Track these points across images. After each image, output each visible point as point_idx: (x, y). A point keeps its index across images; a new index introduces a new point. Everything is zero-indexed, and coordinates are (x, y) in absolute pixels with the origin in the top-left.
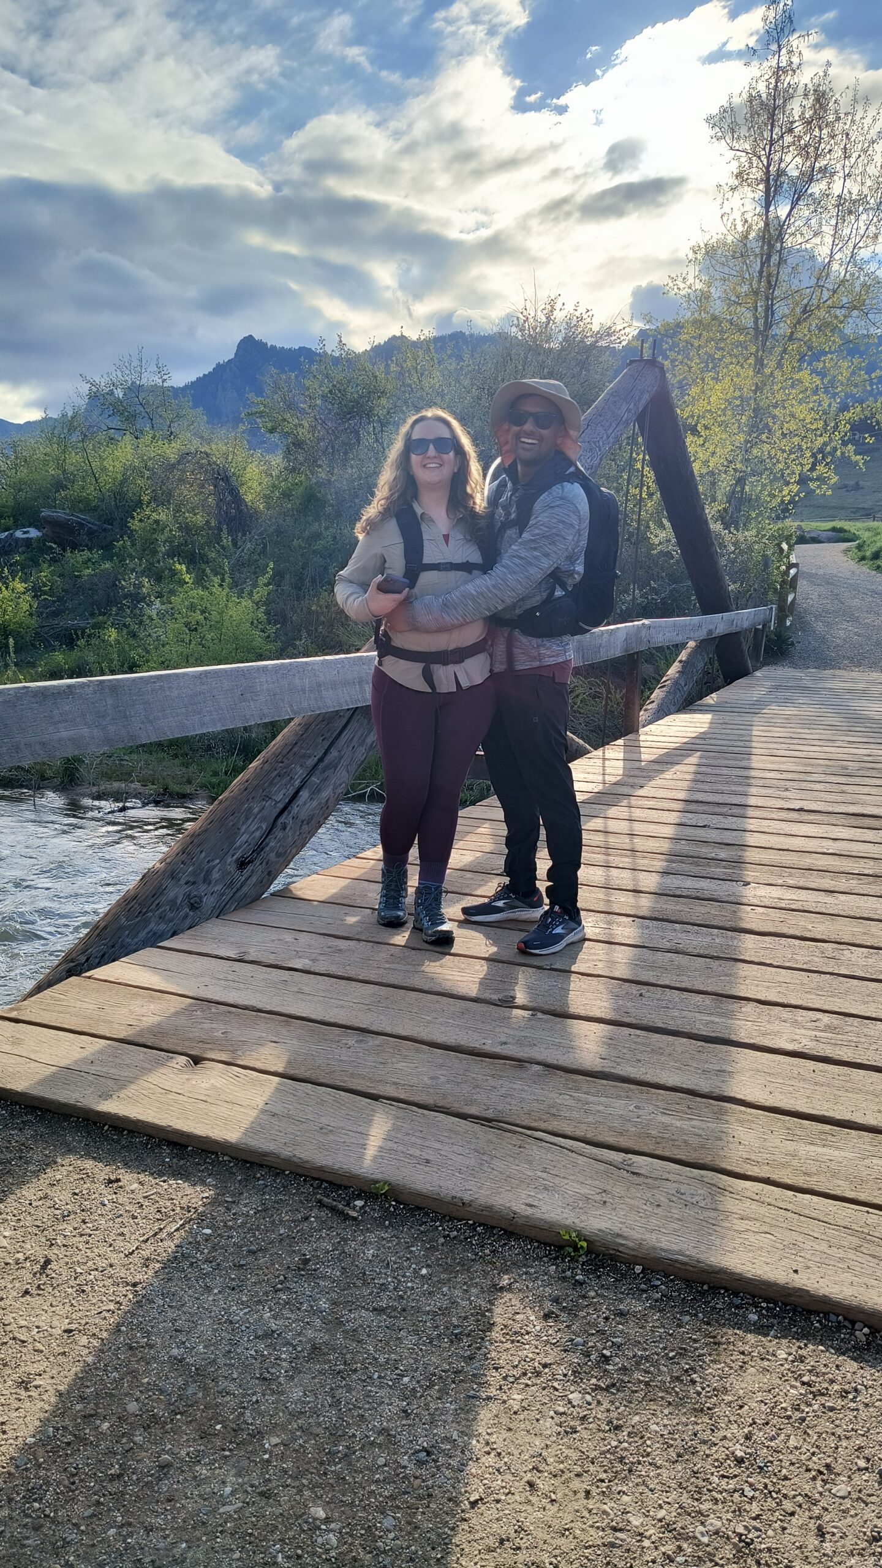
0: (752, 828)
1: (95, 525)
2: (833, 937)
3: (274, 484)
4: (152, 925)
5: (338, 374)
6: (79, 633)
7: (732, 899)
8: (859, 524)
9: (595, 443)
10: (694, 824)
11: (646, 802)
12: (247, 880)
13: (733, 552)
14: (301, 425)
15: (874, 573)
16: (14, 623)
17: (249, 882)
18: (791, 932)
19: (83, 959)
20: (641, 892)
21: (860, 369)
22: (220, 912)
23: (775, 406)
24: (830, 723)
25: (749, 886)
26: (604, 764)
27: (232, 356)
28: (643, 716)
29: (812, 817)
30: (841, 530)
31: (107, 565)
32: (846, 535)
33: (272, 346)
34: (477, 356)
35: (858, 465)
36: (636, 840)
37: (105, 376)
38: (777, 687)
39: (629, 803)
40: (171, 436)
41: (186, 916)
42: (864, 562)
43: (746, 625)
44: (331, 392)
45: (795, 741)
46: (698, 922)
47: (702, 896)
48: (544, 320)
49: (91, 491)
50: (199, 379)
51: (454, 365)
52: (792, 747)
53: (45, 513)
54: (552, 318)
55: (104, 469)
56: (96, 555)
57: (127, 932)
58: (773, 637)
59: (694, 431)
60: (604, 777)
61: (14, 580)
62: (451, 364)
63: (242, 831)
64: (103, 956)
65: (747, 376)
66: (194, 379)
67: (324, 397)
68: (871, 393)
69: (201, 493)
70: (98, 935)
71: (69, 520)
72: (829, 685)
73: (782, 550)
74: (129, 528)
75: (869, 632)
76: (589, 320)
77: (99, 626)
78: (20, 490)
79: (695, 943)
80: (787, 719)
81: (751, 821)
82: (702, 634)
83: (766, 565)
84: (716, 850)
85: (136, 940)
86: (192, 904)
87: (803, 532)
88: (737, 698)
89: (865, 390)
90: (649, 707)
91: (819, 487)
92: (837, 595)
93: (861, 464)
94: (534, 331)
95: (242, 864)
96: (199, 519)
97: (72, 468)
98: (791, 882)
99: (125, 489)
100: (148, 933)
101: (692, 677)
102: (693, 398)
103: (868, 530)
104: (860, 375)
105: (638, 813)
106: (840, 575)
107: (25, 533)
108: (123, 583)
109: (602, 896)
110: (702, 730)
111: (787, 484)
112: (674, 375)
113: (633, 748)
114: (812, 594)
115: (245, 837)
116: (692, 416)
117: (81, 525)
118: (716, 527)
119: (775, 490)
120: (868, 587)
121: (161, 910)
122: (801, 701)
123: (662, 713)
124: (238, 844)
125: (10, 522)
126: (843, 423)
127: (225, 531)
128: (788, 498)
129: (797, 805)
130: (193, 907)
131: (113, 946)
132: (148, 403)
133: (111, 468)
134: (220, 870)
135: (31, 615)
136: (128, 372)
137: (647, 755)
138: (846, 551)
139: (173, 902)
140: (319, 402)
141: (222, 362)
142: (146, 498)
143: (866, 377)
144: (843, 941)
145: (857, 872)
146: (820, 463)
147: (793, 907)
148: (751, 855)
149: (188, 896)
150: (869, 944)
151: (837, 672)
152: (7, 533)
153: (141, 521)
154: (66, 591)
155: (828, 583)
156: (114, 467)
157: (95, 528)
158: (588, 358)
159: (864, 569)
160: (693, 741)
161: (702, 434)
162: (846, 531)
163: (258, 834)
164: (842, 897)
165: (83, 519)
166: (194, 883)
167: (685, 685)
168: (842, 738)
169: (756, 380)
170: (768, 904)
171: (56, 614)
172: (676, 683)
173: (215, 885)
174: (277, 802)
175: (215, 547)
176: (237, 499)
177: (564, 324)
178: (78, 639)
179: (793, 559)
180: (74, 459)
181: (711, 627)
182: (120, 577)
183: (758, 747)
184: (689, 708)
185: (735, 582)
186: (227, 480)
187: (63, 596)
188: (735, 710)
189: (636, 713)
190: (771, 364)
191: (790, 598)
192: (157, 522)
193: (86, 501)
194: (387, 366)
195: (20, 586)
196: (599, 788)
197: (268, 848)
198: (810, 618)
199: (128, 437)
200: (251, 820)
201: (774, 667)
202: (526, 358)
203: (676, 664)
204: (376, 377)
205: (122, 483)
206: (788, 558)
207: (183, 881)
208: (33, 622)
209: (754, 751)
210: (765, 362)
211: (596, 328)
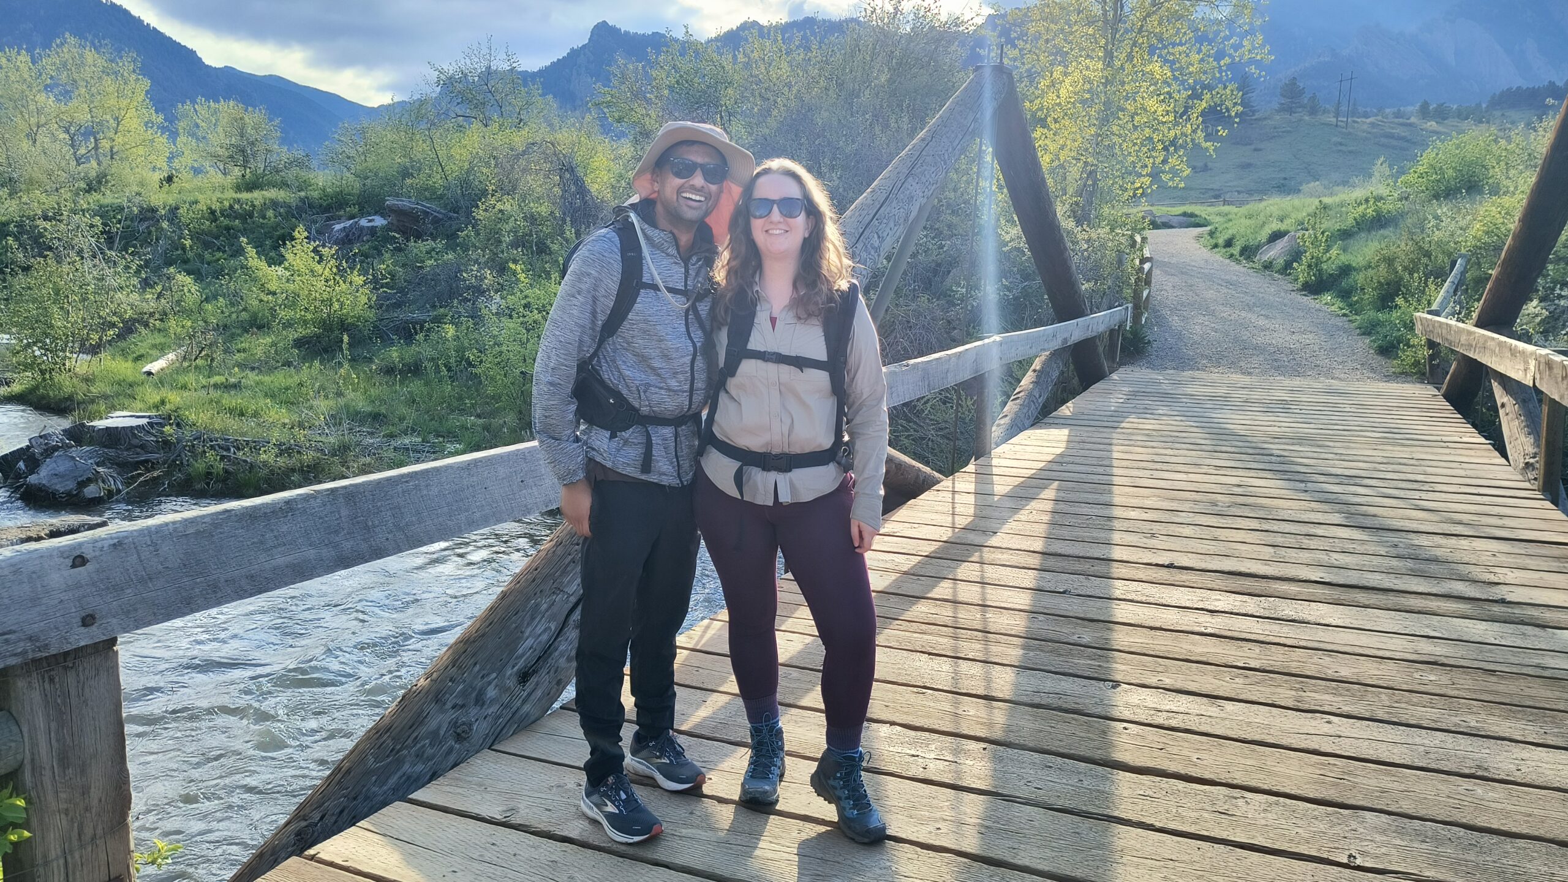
0: (1118, 594)
1: (441, 213)
2: (1224, 777)
3: (620, 173)
4: (406, 767)
5: (685, 65)
6: (418, 327)
7: (1099, 710)
8: (1210, 209)
9: (939, 156)
10: (1053, 589)
11: (1000, 556)
12: (529, 695)
13: (1086, 250)
14: (648, 115)
15: (1228, 261)
16: (352, 317)
17: (532, 697)
18: (1173, 767)
19: (316, 816)
20: (993, 699)
21: (1209, 56)
22: (493, 742)
23: (1127, 98)
24: (1193, 441)
25: (1119, 689)
26: (953, 499)
27: (587, 42)
28: (996, 431)
29: (1184, 577)
30: (1192, 215)
31: (450, 256)
32: (1197, 220)
33: (625, 31)
34: (823, 46)
35: (1208, 151)
36: (990, 615)
37: (454, 64)
38: (1135, 394)
39: (981, 557)
40: (520, 124)
41: (451, 750)
42: (1216, 250)
43: (1102, 328)
44: (678, 82)
45: (1158, 466)
46: (1061, 750)
47: (1064, 706)
48: (892, 10)
49: (437, 180)
50: (553, 64)
51: (802, 56)
52: (1157, 474)
53: (390, 201)
54: (900, 8)
55: (450, 157)
56: (440, 244)
57: (374, 778)
58: (1129, 335)
59: (1043, 123)
60: (953, 519)
61: (352, 273)
62: (799, 54)
63: (527, 634)
64: (342, 812)
65: (1095, 68)
66: (548, 63)
67: (671, 88)
68: (1220, 80)
69: (546, 183)
70: (339, 782)
71: (414, 209)
72: (1189, 391)
73: (1135, 242)
74: (474, 218)
75: (1226, 327)
76: (936, 11)
77: (438, 320)
78: (366, 178)
79: (1058, 787)
80: (1147, 435)
81: (1118, 583)
82: (1056, 344)
83: (1120, 262)
84: (1079, 630)
85: (385, 788)
86: (458, 734)
87: (1155, 217)
88: (1093, 407)
89: (1214, 77)
90: (1002, 422)
91: (1172, 179)
92: (1191, 286)
93: (1211, 151)
94: (882, 21)
95: (524, 677)
96: (544, 209)
97: (419, 156)
98: (1168, 682)
99: (472, 177)
100: (401, 777)
101: (1047, 387)
102: (1043, 90)
103: (1219, 214)
104: (1208, 63)
105: (991, 573)
106: (1193, 264)
107: (370, 221)
108: (465, 275)
109: (947, 707)
110: (1059, 451)
111: (1140, 175)
112: (1023, 64)
113: (984, 476)
114: (1166, 285)
115: (529, 642)
116: (1041, 109)
117: (426, 213)
118: (1067, 224)
119: (1127, 184)
120: (1223, 277)
121: (418, 746)
122: (1161, 412)
123: (1015, 428)
124: (520, 651)
125: (355, 210)
126: (1195, 115)
127: (569, 223)
128: (1141, 191)
129: (1165, 559)
130: (459, 738)
131: (355, 799)
132: (497, 90)
133: (458, 157)
134: (497, 686)
135: (370, 307)
136: (476, 60)
137: (1001, 487)
138: (1199, 237)
139: (435, 734)
140: (666, 92)
141: (576, 47)
142: (491, 188)
143: (1215, 63)
144: (1235, 782)
145: (1241, 664)
146: (1172, 155)
147: (1173, 723)
148: (1122, 638)
149: (454, 724)
150: (1266, 787)
151: (1197, 374)
152: (351, 221)
153: (486, 210)
154: (409, 282)
155: (1182, 273)
156: (461, 155)
157: (441, 216)
158: (936, 49)
159: (1218, 258)
160: (1050, 466)
161: (1053, 127)
162: (1197, 216)
163: (545, 637)
164: (1229, 706)
165: (428, 208)
166: (463, 706)
167: (1040, 396)
168: (1208, 462)
169: (1106, 73)
170: (1142, 718)
171: (398, 305)
172: (1030, 394)
173: (489, 707)
174: (569, 596)
175: (557, 239)
176: (582, 190)
177: (912, 15)
178: (416, 334)
179: (1147, 254)
180: (421, 149)
181: (1067, 335)
182: (462, 268)
183: (1120, 475)
184: (1046, 420)
185: (1088, 281)
186: (573, 171)
187: (405, 287)
188: (1092, 423)
189: (988, 427)
190: (1120, 56)
191: (1145, 294)
192: (501, 211)
193: (432, 190)
194: (735, 57)
195: (359, 280)
196: (946, 534)
197: (556, 654)
198: (1166, 312)
199: (476, 125)
200: (537, 620)
201: (1131, 368)
202: (875, 48)
203: (1030, 373)
204: (723, 67)
205: (468, 172)
206: (1142, 250)
207: (449, 705)
208: (371, 315)
209: (1116, 480)
210: (1115, 54)
211: (943, 18)
